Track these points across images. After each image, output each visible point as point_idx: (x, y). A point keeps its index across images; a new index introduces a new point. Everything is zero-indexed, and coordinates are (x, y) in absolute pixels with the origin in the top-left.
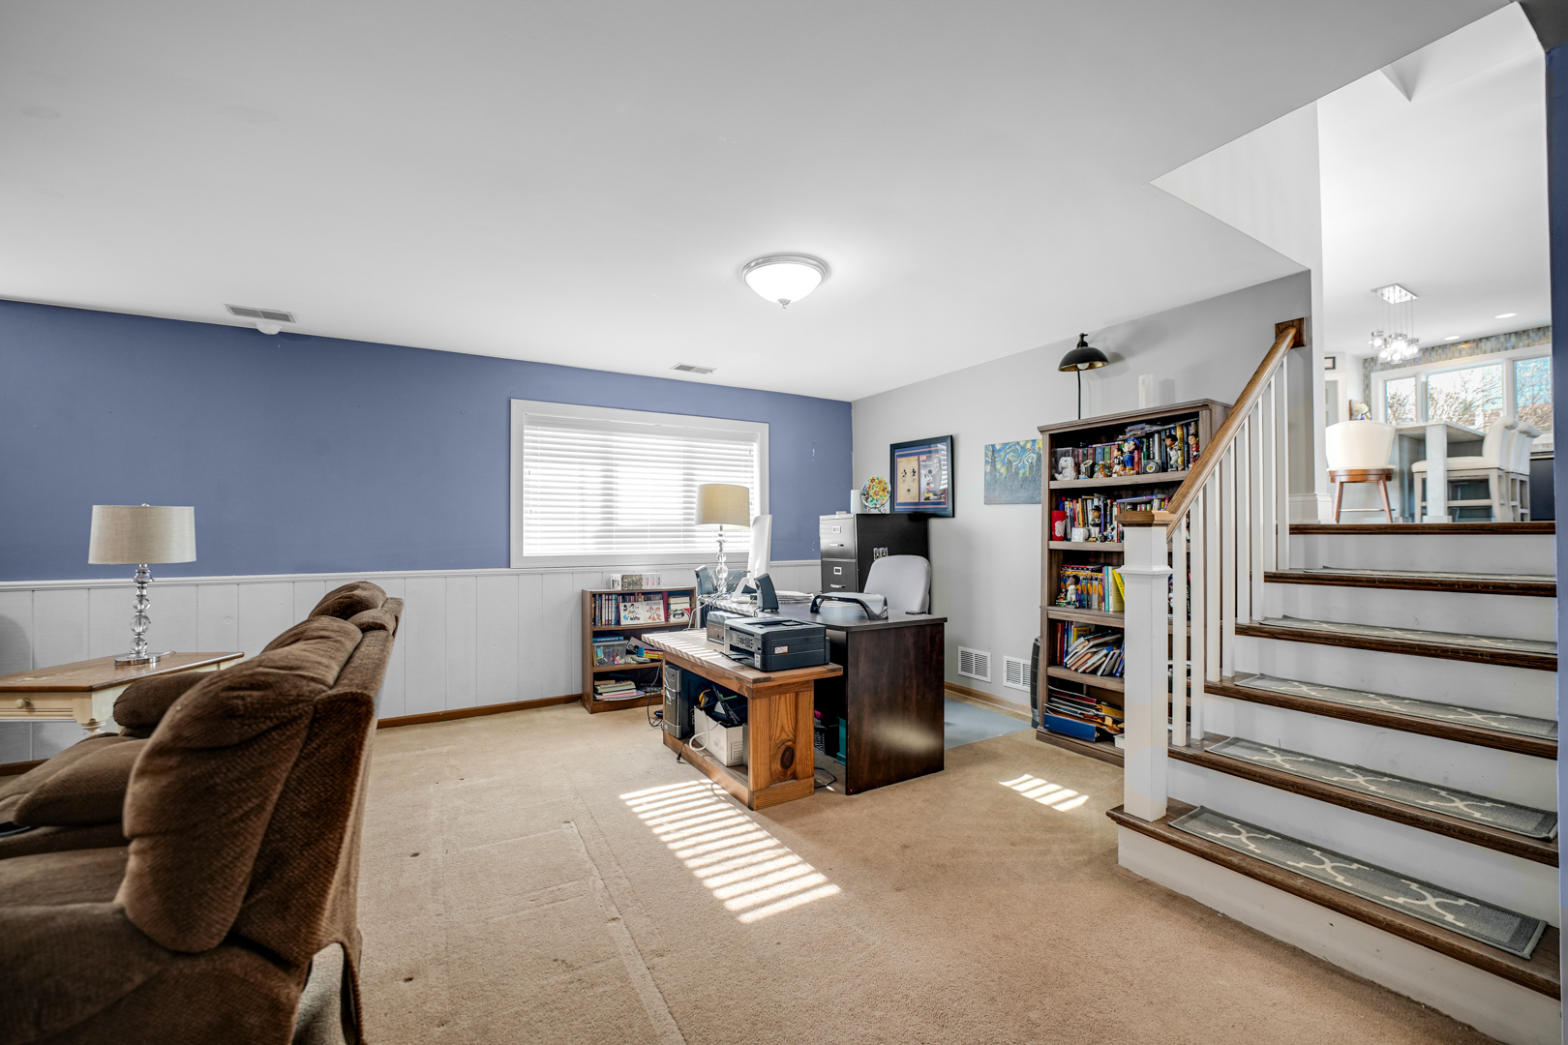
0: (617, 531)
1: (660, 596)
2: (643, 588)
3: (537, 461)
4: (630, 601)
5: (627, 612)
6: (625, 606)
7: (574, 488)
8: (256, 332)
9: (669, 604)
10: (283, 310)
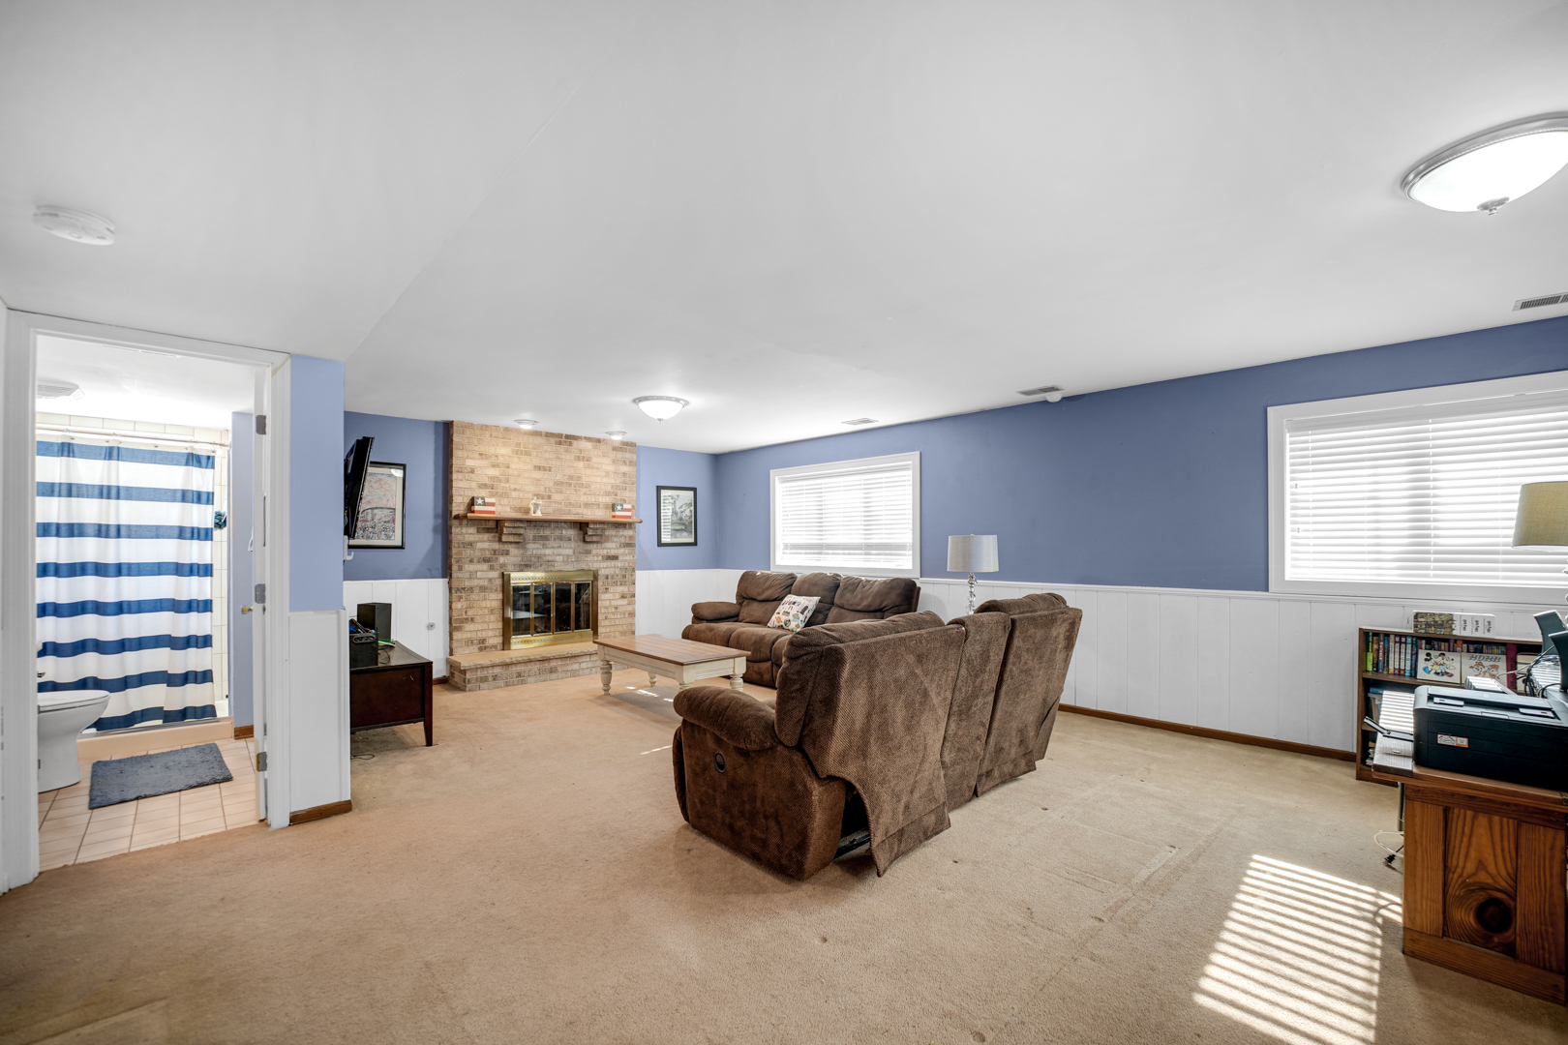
0: (1436, 553)
1: (1503, 648)
2: (1454, 633)
3: (1307, 471)
4: (1439, 649)
5: (1429, 664)
6: (1428, 655)
7: (1363, 499)
8: (1046, 402)
9: (1516, 663)
10: (1050, 385)
